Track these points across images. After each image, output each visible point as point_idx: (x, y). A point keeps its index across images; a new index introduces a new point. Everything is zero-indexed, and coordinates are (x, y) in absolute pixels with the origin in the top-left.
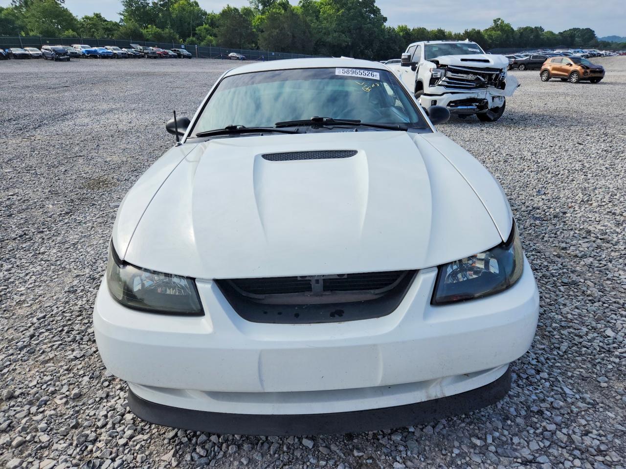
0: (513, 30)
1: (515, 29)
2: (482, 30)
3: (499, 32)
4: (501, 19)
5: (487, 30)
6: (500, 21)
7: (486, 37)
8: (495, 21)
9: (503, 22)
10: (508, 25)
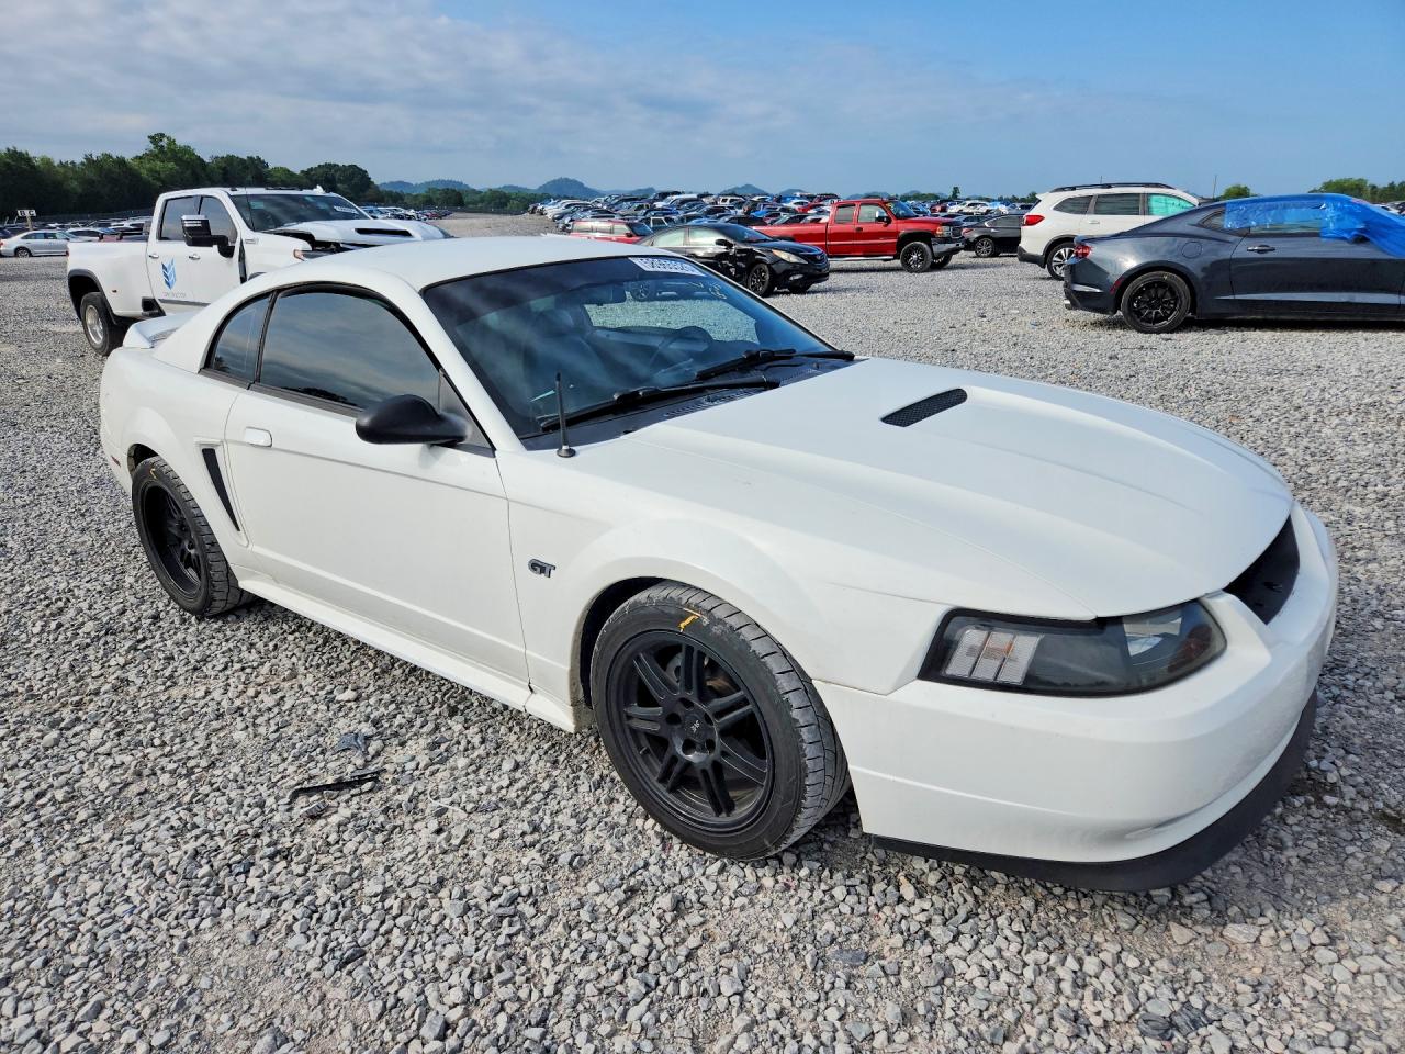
0: (202, 161)
1: (207, 160)
2: (128, 156)
3: (171, 165)
4: (167, 134)
5: (140, 158)
6: (165, 140)
7: (144, 173)
8: (153, 139)
9: (172, 142)
10: (187, 150)
